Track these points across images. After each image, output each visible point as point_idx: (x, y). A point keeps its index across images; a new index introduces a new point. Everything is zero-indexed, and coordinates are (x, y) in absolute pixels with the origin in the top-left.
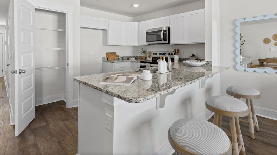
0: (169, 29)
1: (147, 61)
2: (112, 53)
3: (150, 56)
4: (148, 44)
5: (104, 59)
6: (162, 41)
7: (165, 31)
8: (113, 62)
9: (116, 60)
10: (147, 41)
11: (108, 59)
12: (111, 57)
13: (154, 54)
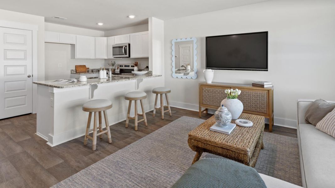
0: (129, 45)
1: (116, 73)
2: (82, 66)
3: (118, 69)
4: (114, 57)
5: (72, 71)
6: (123, 55)
7: (126, 46)
8: (80, 74)
9: (85, 72)
10: (113, 55)
11: (77, 72)
12: (79, 70)
13: (120, 66)
